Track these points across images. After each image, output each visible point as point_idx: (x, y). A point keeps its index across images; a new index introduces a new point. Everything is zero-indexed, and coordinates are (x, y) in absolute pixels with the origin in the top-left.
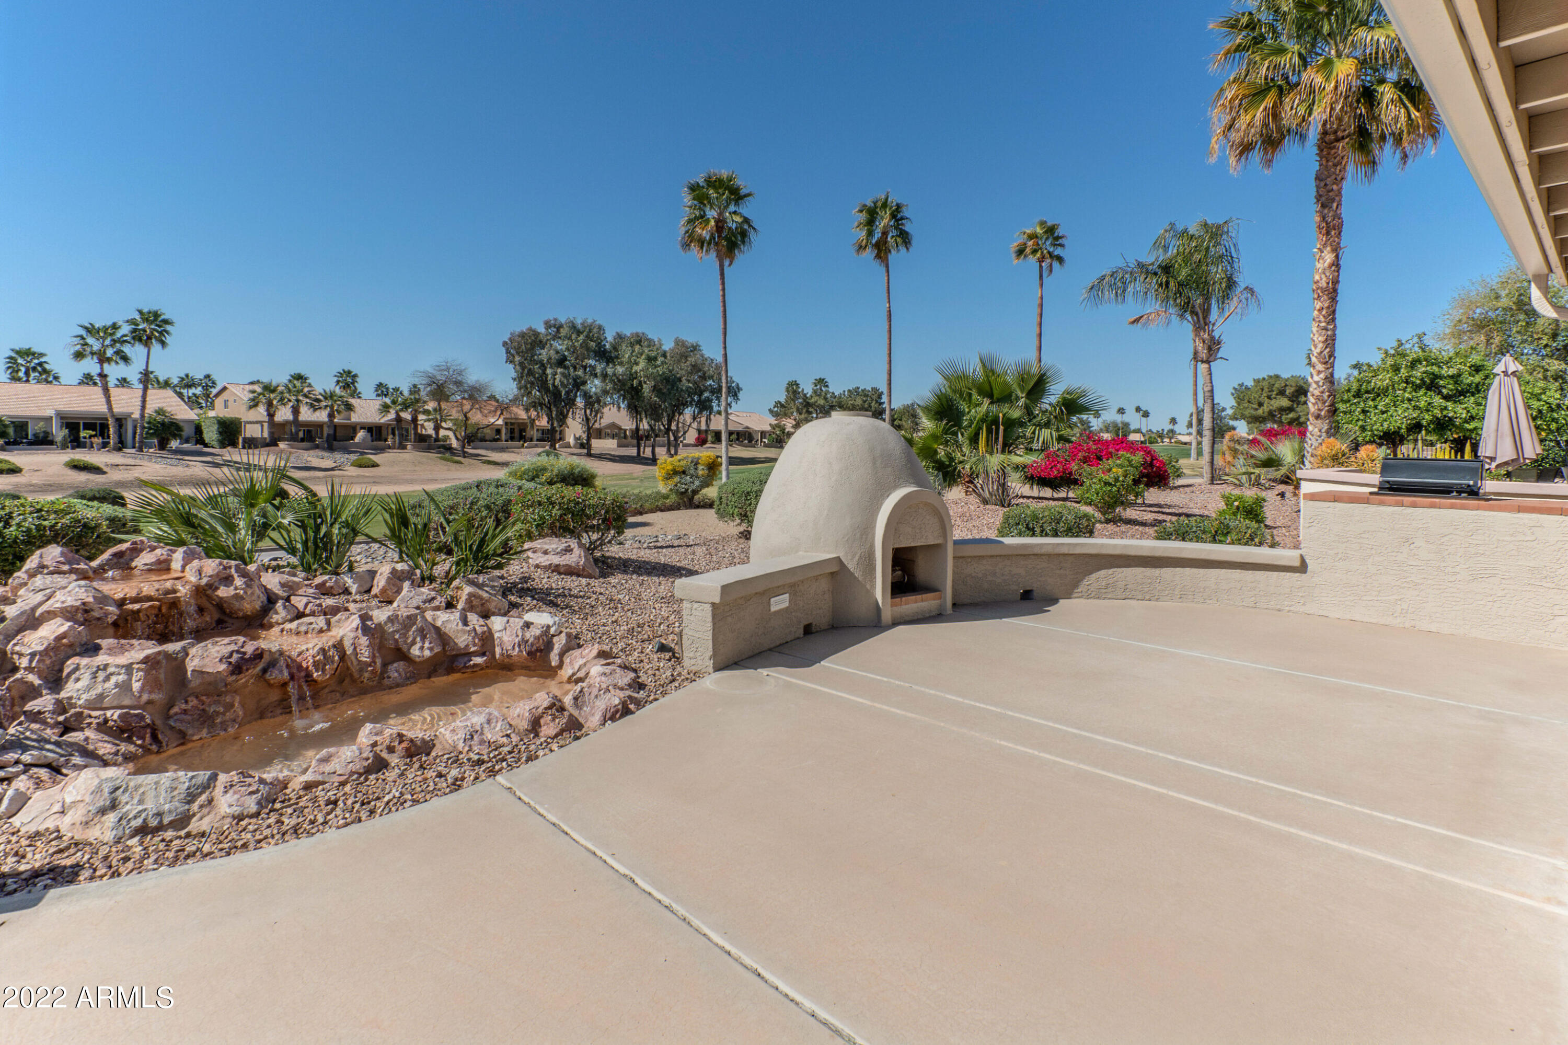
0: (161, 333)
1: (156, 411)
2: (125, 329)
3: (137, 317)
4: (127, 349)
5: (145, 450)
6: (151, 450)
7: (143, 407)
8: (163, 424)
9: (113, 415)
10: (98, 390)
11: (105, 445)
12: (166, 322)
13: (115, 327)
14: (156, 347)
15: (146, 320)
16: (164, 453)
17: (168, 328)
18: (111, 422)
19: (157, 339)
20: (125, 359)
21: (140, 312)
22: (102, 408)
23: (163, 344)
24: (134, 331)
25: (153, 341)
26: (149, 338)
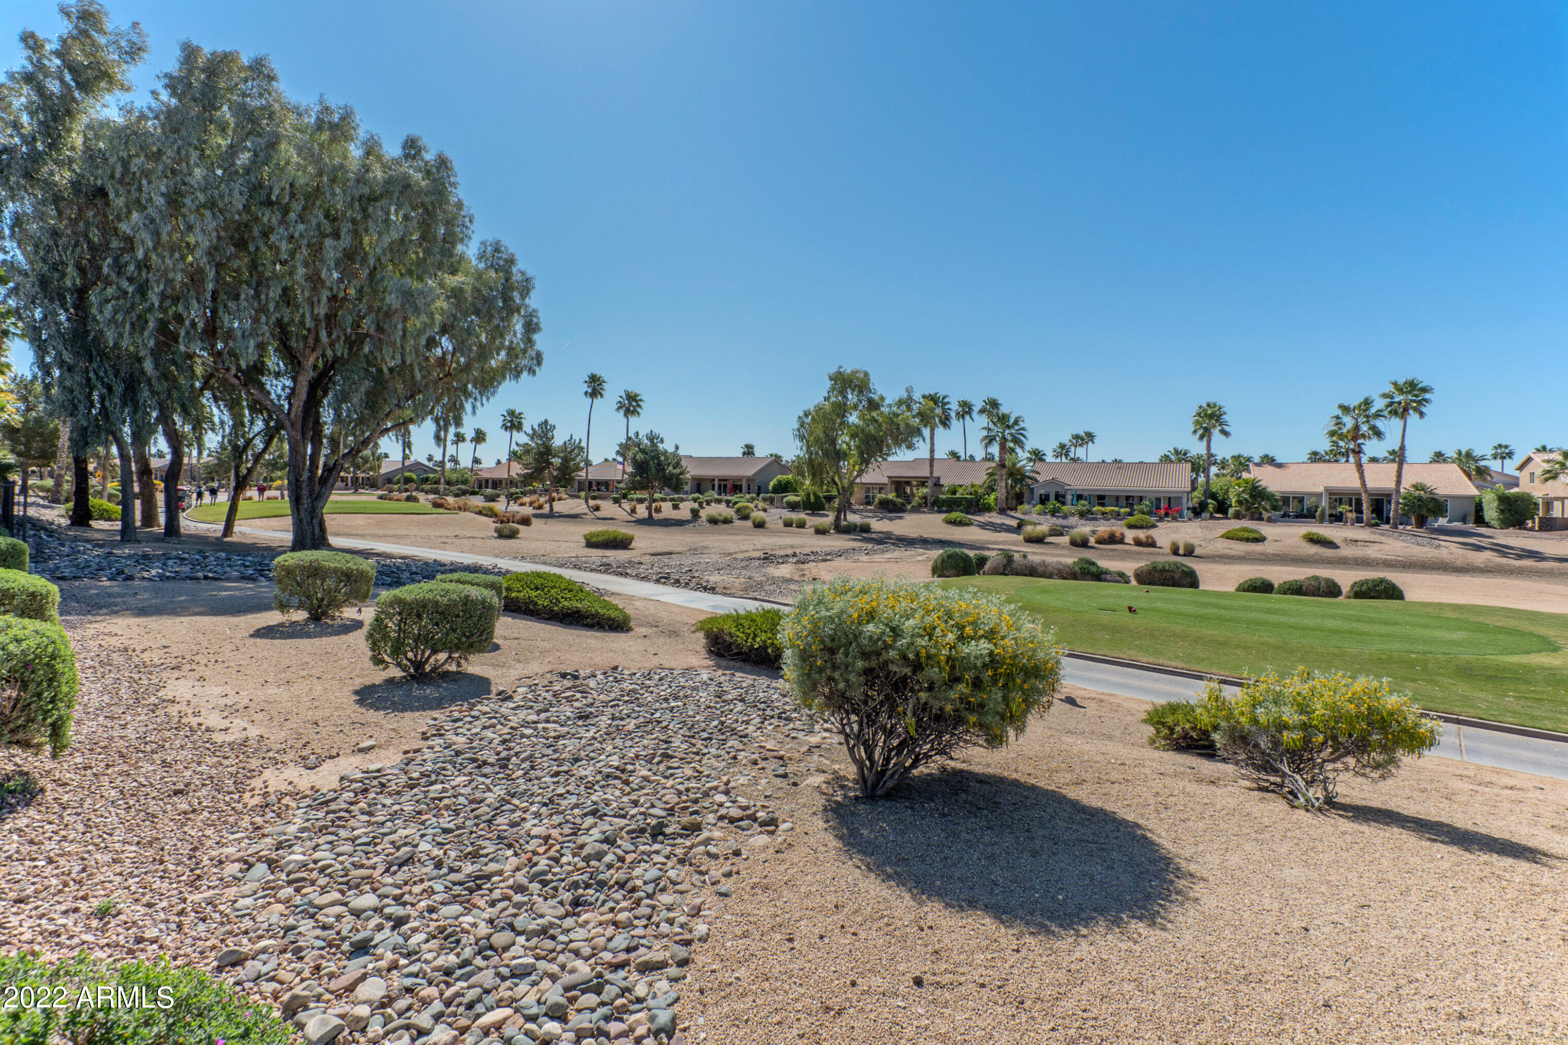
0: (1419, 402)
1: (1414, 486)
2: (1379, 404)
3: (1391, 388)
4: (1380, 424)
5: (1401, 527)
6: (1409, 528)
7: (1399, 482)
8: (1420, 499)
9: (1366, 491)
10: (1351, 466)
11: (1359, 520)
12: (1424, 390)
13: (1367, 403)
14: (1413, 417)
15: (1401, 391)
16: (1421, 531)
17: (1427, 396)
18: (1364, 497)
19: (1415, 409)
20: (1378, 434)
21: (1395, 384)
22: (1354, 483)
23: (1422, 414)
24: (1391, 404)
25: (1411, 412)
26: (1406, 410)
